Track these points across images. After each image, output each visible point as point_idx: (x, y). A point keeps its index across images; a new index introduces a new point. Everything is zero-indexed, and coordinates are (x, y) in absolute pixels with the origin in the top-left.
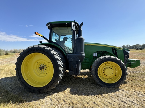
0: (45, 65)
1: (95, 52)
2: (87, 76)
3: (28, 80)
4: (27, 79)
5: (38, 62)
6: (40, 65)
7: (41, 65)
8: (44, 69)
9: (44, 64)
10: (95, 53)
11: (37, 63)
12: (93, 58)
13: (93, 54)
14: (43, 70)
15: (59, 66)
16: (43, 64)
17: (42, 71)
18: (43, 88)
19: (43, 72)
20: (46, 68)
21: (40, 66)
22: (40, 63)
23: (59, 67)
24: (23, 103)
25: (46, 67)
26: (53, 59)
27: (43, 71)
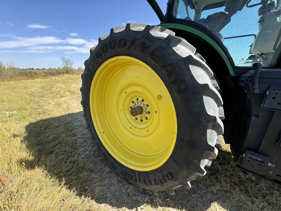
0: (145, 103)
3: (104, 135)
4: (102, 131)
5: (129, 90)
6: (133, 102)
7: (135, 100)
8: (142, 115)
9: (143, 101)
11: (124, 95)
14: (138, 116)
15: (210, 125)
16: (140, 99)
17: (137, 119)
18: (134, 175)
19: (138, 123)
20: (149, 113)
21: (132, 105)
22: (132, 95)
23: (209, 131)
24: (85, 197)
25: (148, 109)
26: (182, 86)
27: (139, 120)
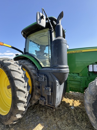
1: (91, 63)
2: (78, 101)
10: (92, 65)
12: (89, 74)
13: (88, 66)
